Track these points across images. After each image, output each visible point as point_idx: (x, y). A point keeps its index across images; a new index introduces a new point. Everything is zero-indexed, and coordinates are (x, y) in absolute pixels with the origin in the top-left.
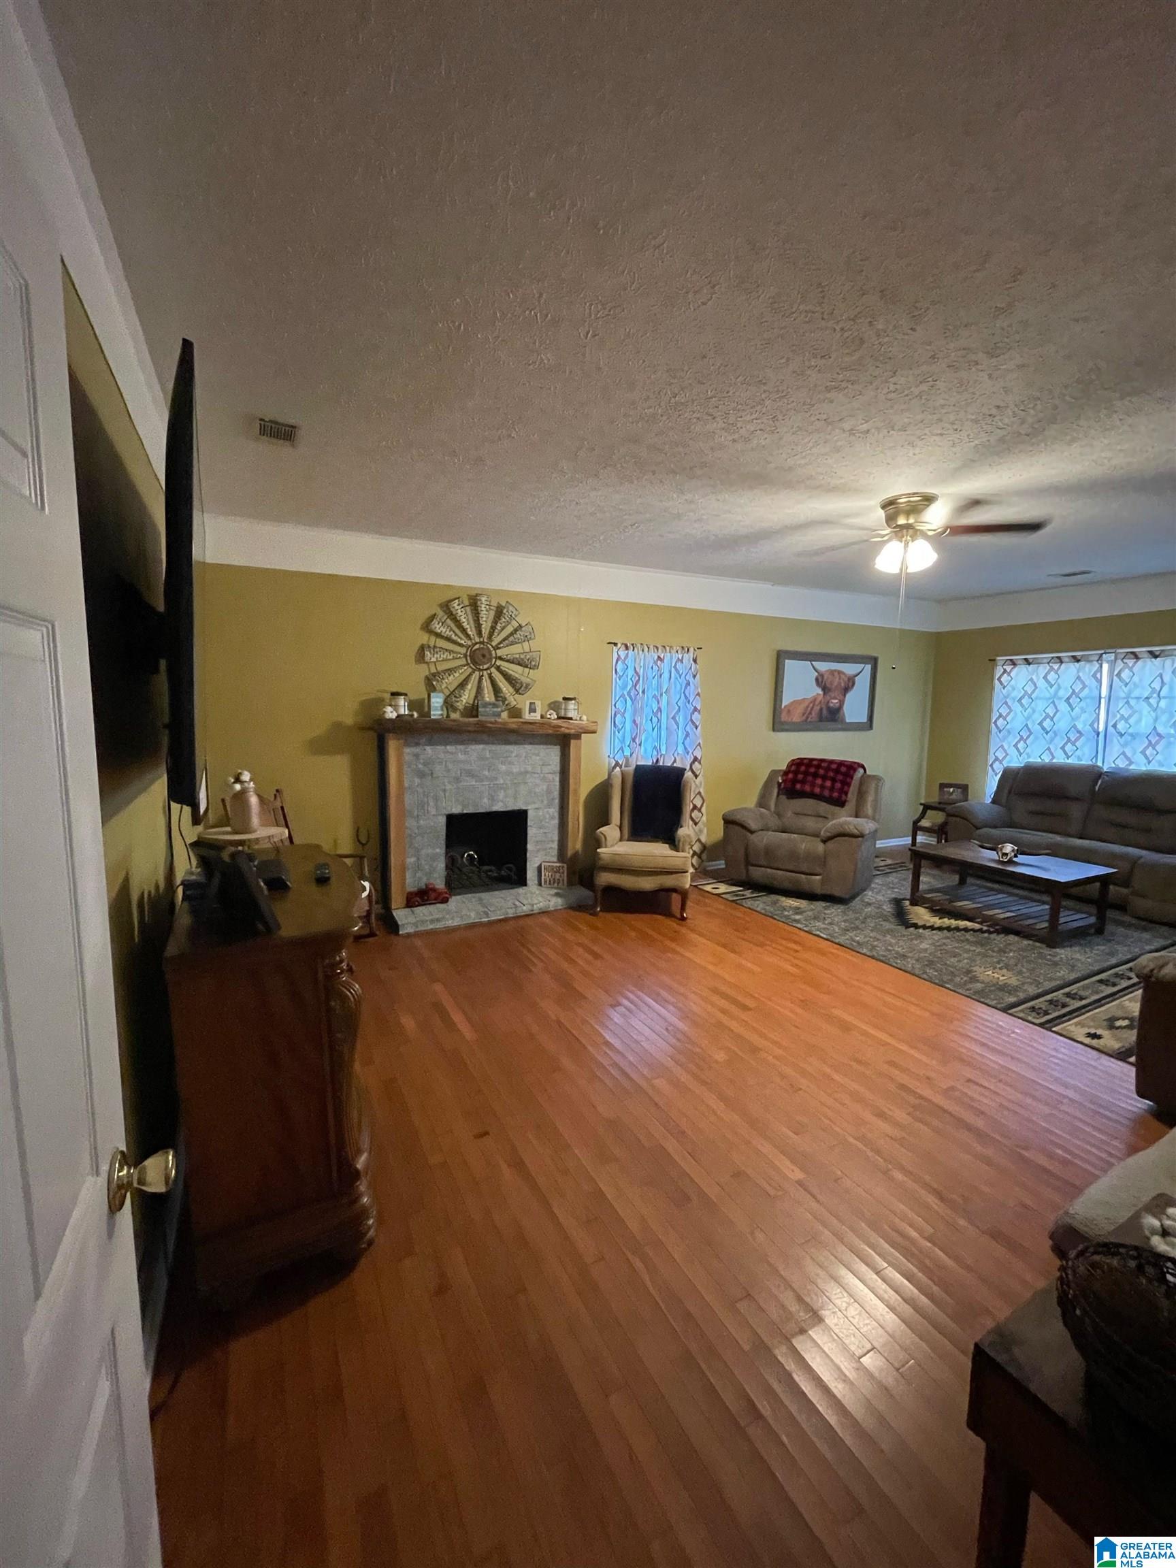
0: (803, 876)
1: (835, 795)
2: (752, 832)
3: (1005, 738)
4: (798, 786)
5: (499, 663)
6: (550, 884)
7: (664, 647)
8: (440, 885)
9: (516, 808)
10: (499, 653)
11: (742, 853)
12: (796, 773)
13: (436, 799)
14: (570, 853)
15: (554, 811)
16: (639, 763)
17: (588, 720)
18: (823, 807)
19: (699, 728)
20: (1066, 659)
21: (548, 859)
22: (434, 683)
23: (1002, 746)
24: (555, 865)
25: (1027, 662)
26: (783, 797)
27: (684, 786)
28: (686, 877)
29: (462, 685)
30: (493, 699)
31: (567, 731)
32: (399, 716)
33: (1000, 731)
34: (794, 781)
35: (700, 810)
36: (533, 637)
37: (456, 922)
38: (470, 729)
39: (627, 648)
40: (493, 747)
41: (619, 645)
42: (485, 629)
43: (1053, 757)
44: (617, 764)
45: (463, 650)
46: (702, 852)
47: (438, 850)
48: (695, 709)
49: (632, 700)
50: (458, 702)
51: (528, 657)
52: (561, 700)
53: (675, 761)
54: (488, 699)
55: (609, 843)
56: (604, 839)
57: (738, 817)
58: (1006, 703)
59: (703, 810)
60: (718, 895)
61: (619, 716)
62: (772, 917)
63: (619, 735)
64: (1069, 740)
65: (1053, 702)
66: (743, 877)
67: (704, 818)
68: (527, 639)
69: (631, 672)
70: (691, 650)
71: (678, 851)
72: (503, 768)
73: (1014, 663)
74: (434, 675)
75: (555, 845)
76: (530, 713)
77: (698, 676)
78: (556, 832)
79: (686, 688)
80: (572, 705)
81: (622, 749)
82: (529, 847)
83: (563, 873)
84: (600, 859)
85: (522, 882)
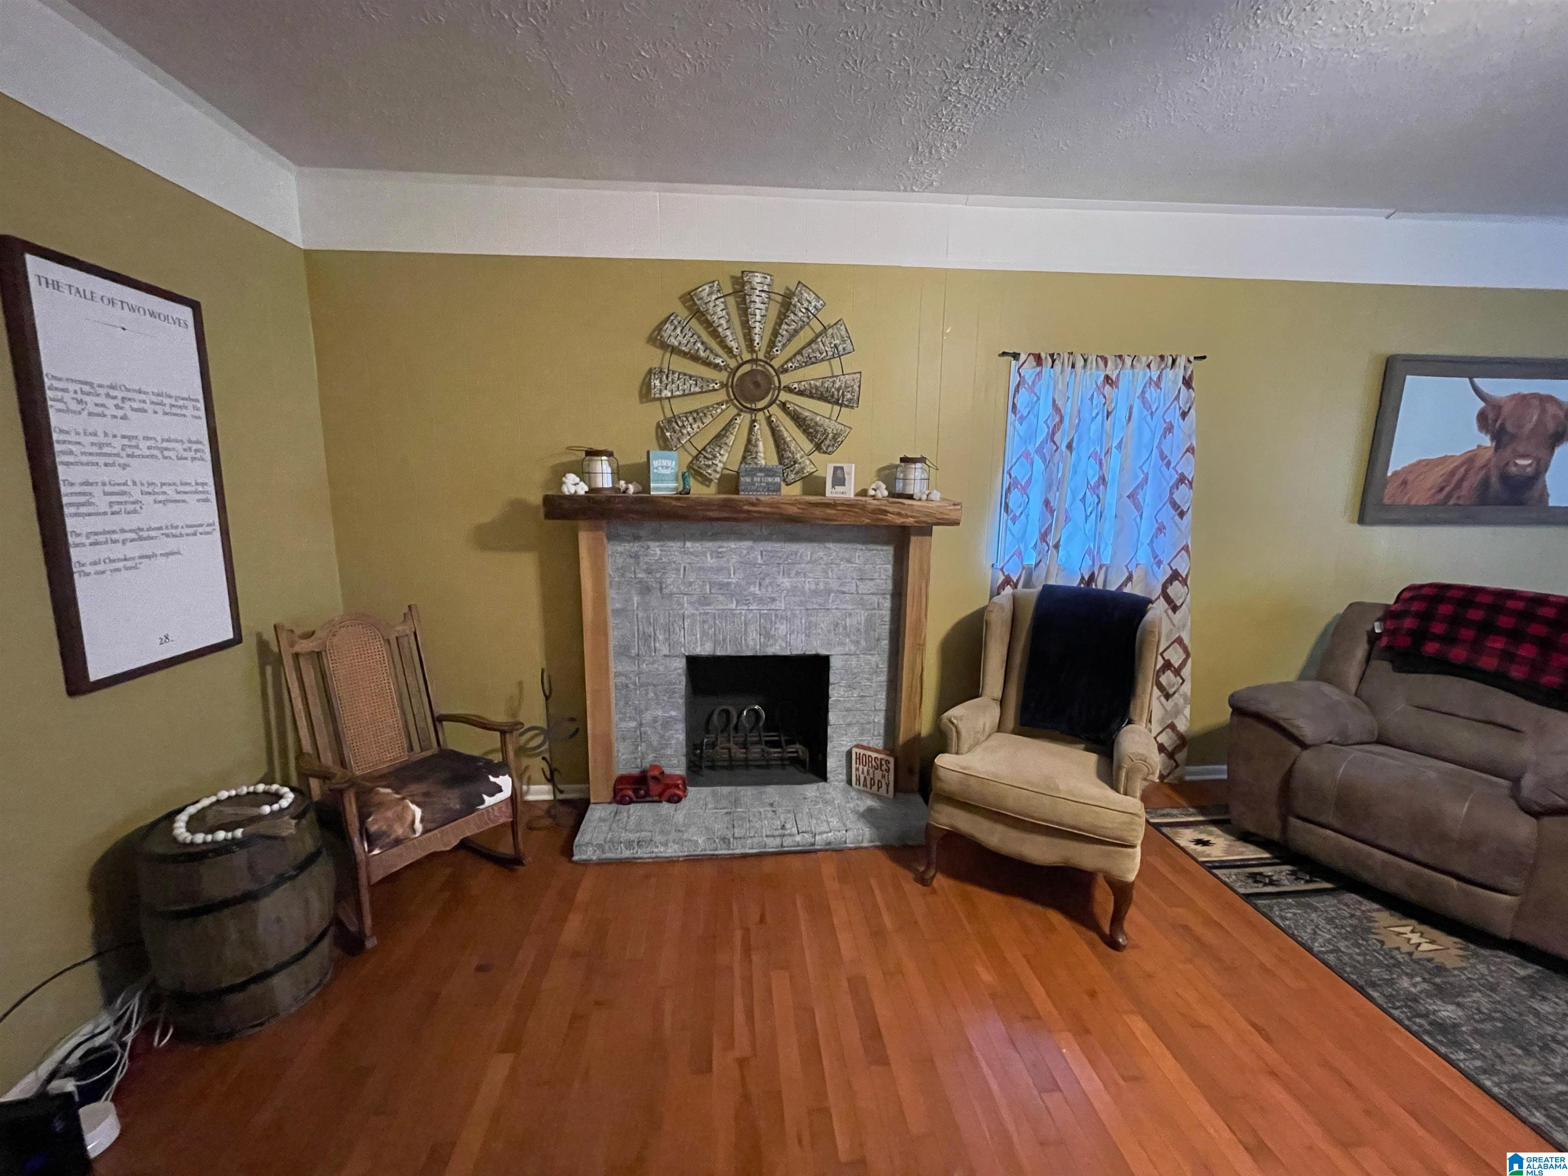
0: (1454, 882)
2: (1304, 746)
4: (1431, 648)
5: (784, 396)
6: (865, 785)
7: (1120, 357)
8: (676, 765)
9: (811, 651)
10: (786, 379)
11: (1272, 784)
12: (1426, 617)
13: (668, 630)
14: (902, 738)
15: (880, 660)
16: (1052, 582)
17: (943, 499)
18: (1510, 705)
19: (1188, 516)
21: (866, 740)
22: (668, 434)
24: (874, 755)
26: (1382, 667)
27: (1142, 642)
28: (1131, 857)
29: (719, 439)
30: (774, 461)
31: (899, 521)
32: (592, 490)
34: (1420, 636)
35: (1177, 672)
36: (849, 348)
37: (672, 851)
39: (1038, 359)
40: (769, 546)
41: (1023, 357)
42: (760, 340)
44: (1007, 581)
45: (723, 376)
46: (1178, 748)
47: (673, 713)
48: (1182, 479)
49: (1044, 461)
50: (709, 466)
51: (837, 385)
52: (898, 462)
53: (1130, 578)
54: (763, 462)
55: (964, 747)
56: (954, 734)
57: (1274, 707)
59: (1186, 672)
60: (1212, 867)
61: (1015, 495)
62: (1361, 990)
63: (1016, 528)
66: (1276, 835)
67: (1187, 688)
68: (838, 354)
69: (1045, 410)
70: (1181, 361)
71: (1113, 784)
72: (786, 583)
74: (669, 421)
75: (880, 718)
76: (833, 486)
77: (1193, 413)
78: (883, 696)
79: (1164, 435)
80: (916, 472)
81: (1019, 554)
82: (832, 717)
83: (888, 771)
84: (938, 778)
85: (820, 773)
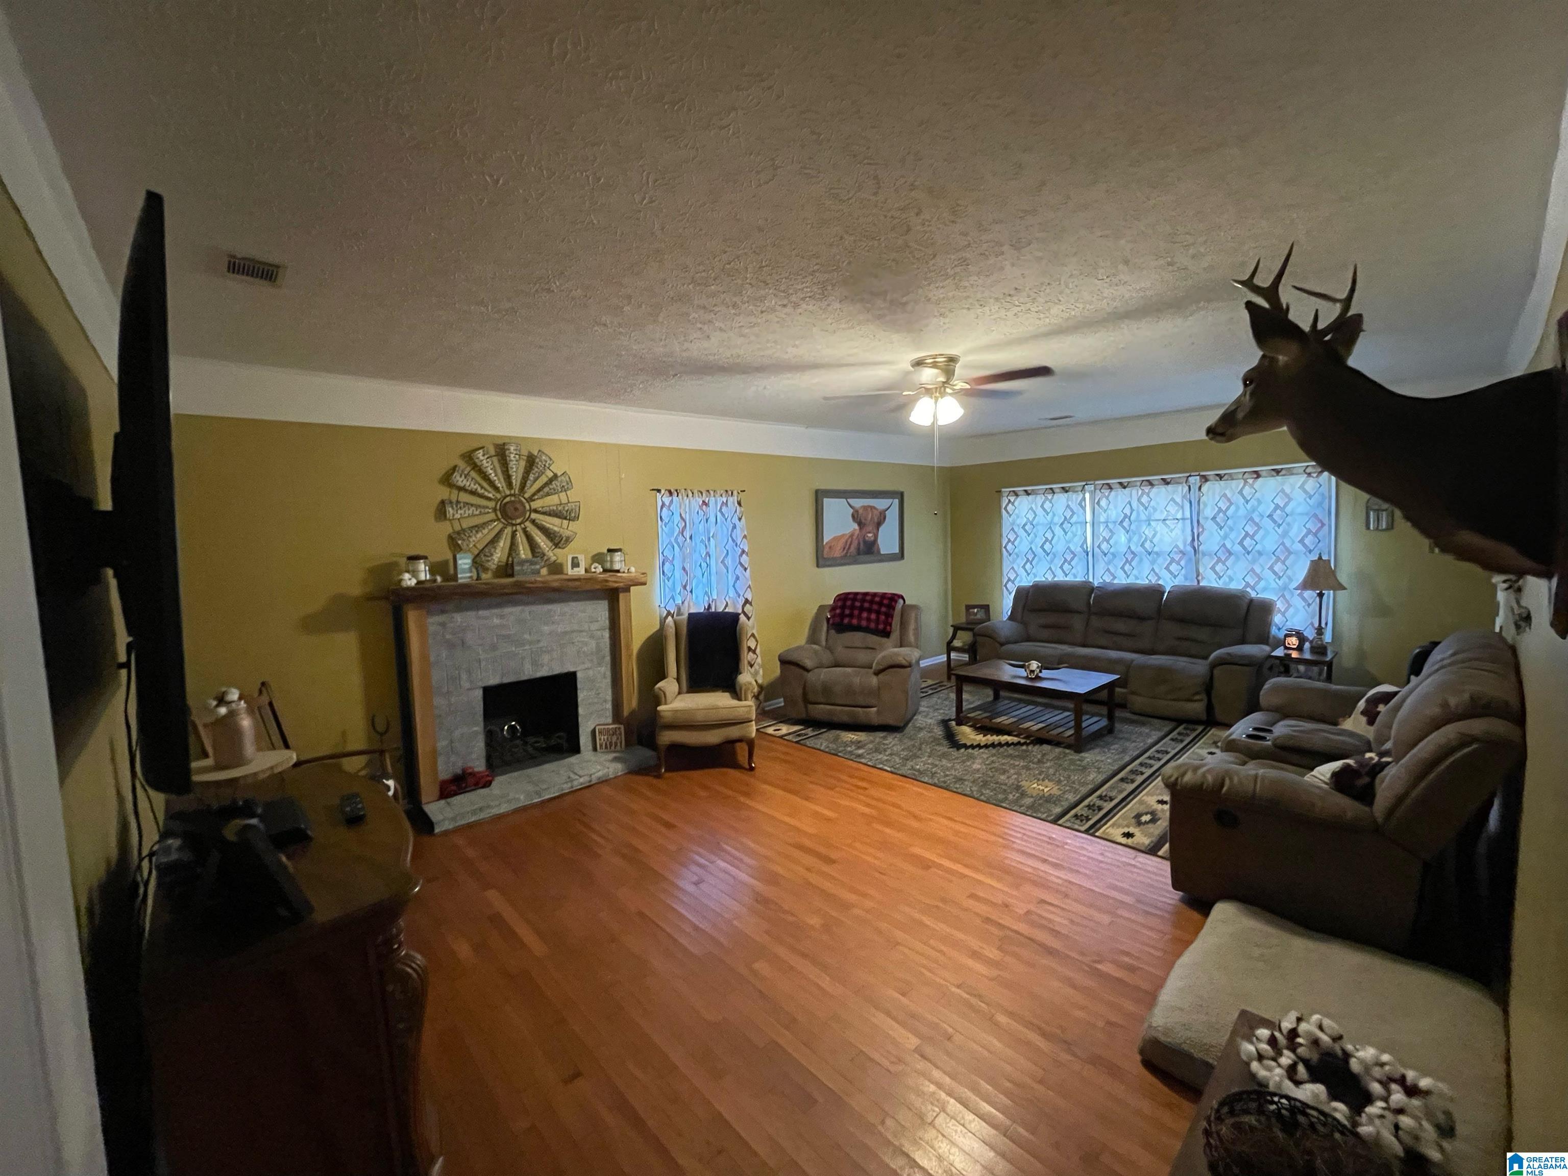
0: (860, 709)
1: (881, 627)
2: (808, 671)
3: (1014, 561)
4: (846, 621)
5: (534, 516)
6: (606, 747)
7: (708, 491)
8: (479, 765)
9: (565, 670)
10: (535, 505)
11: (799, 692)
12: (843, 607)
13: (469, 672)
14: (626, 713)
15: (605, 670)
16: (693, 611)
17: (636, 572)
18: (873, 639)
19: (748, 571)
20: (1058, 490)
21: (603, 721)
22: (460, 542)
23: (1013, 568)
24: (611, 727)
25: (1027, 493)
26: (833, 632)
27: (740, 634)
28: (752, 726)
29: (494, 541)
30: (530, 556)
31: (616, 585)
32: (419, 582)
33: (1010, 555)
34: (842, 616)
35: (754, 652)
36: (569, 486)
37: (504, 808)
38: (506, 591)
39: (670, 493)
40: (534, 608)
41: (663, 492)
42: (516, 480)
43: (1055, 576)
44: (669, 613)
45: (491, 504)
46: (759, 693)
47: (475, 729)
48: (743, 552)
49: (679, 546)
50: (488, 561)
51: (566, 509)
52: (605, 551)
53: (727, 605)
54: (523, 556)
55: (668, 701)
56: (663, 696)
57: (794, 657)
58: (1013, 529)
59: (758, 651)
60: (781, 737)
61: (667, 564)
62: (836, 755)
63: (669, 584)
64: (1066, 560)
65: (1050, 528)
66: (804, 716)
67: (759, 660)
68: (564, 489)
69: (677, 518)
70: (735, 493)
71: (740, 699)
72: (546, 629)
73: (1016, 494)
74: (458, 533)
75: (609, 706)
76: (572, 569)
77: (743, 518)
78: (610, 692)
79: (732, 531)
80: (618, 557)
81: (673, 598)
82: (581, 711)
83: (620, 734)
84: (661, 717)
85: (575, 749)
